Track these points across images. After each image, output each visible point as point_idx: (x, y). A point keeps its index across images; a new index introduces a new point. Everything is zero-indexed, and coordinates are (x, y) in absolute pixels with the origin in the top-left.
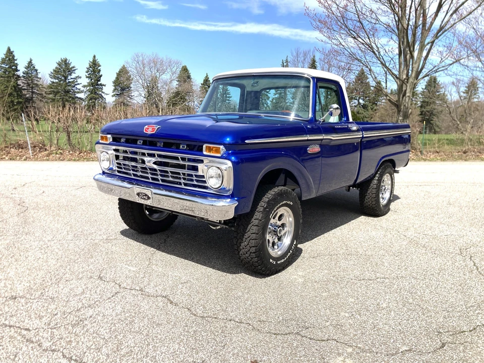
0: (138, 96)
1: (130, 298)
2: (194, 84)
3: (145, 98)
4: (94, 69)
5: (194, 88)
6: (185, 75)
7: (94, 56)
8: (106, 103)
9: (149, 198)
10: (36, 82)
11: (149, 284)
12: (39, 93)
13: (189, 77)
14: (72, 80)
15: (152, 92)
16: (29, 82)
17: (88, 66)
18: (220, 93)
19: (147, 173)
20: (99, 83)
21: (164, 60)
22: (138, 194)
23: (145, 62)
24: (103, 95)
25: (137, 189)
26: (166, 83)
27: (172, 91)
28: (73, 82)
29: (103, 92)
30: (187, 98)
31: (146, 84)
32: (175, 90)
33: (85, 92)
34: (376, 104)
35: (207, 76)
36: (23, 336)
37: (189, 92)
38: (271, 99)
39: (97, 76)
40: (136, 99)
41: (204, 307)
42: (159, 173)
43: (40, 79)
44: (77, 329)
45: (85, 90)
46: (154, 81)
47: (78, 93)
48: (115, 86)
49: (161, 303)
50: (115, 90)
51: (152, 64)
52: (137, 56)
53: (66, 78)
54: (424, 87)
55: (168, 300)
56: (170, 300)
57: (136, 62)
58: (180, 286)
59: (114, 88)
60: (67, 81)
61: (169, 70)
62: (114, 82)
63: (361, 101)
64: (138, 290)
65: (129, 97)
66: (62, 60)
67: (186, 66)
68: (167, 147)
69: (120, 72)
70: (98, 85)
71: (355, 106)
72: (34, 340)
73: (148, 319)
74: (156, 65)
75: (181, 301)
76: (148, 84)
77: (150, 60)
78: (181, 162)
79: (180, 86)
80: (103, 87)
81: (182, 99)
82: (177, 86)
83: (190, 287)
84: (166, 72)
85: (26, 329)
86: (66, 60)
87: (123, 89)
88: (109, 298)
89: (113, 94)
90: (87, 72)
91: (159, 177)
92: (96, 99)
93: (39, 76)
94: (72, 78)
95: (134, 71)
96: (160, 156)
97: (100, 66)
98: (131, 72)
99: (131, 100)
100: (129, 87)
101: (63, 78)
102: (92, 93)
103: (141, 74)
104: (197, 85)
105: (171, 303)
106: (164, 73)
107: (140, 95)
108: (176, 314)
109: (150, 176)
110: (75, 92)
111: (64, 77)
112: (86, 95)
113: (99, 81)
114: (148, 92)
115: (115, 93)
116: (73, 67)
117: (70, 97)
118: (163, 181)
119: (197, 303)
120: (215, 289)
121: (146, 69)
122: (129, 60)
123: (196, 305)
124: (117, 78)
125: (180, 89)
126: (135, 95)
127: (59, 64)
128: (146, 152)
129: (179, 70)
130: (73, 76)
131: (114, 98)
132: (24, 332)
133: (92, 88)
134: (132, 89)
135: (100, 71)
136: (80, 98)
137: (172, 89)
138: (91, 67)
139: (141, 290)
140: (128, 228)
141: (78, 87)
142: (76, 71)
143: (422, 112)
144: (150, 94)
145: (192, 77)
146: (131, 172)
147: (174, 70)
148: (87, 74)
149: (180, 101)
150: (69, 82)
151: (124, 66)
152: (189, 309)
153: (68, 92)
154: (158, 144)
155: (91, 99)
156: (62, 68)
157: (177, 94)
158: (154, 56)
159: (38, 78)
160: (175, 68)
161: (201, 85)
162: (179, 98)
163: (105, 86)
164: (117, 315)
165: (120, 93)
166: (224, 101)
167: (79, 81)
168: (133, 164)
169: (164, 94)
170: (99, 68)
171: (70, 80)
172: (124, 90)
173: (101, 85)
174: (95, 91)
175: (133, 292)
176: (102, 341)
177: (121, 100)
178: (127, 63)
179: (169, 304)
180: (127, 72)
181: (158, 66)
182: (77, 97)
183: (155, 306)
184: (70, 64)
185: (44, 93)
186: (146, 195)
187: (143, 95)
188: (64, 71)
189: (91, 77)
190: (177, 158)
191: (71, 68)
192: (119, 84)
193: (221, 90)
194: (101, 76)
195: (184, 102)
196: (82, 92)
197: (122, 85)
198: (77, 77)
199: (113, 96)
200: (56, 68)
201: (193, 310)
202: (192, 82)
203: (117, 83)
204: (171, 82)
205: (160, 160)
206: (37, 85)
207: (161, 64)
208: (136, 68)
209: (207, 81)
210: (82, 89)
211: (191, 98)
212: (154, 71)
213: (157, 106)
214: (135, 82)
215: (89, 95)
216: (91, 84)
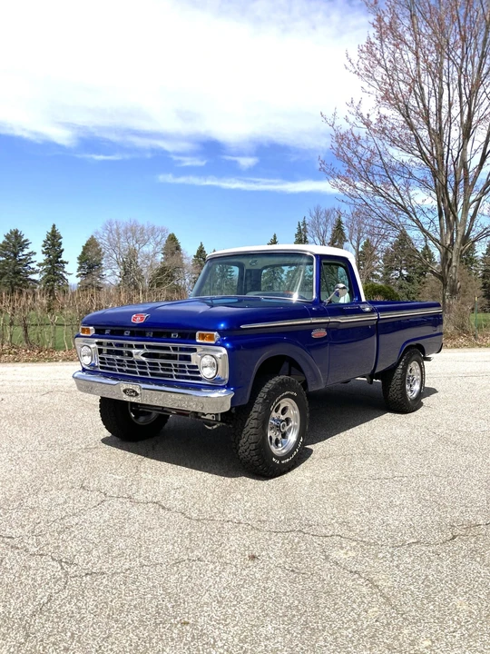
0: (111, 275)
2: (184, 257)
3: (120, 277)
4: (53, 243)
5: (185, 262)
6: (173, 246)
7: (54, 226)
8: (68, 286)
9: (137, 394)
13: (178, 248)
14: (24, 257)
15: (129, 269)
17: (45, 238)
19: (135, 367)
20: (59, 260)
21: (146, 228)
22: (125, 391)
23: (121, 231)
24: (64, 275)
25: (124, 385)
26: (147, 257)
27: (155, 267)
28: (25, 259)
29: (64, 272)
30: (176, 275)
31: (121, 260)
32: (160, 266)
33: (41, 272)
34: (424, 275)
35: (202, 245)
37: (179, 267)
38: (285, 273)
39: (57, 250)
40: (108, 279)
42: (148, 366)
45: (41, 270)
46: (133, 254)
47: (32, 273)
48: (80, 263)
49: (152, 509)
50: (80, 268)
51: (129, 234)
52: (110, 224)
53: (16, 255)
54: (485, 252)
56: (162, 506)
57: (108, 231)
59: (79, 265)
60: (18, 259)
61: (151, 240)
62: (79, 259)
63: (404, 272)
65: (99, 277)
66: (11, 233)
67: (173, 235)
68: (157, 337)
69: (87, 245)
70: (58, 262)
71: (397, 279)
72: (19, 546)
74: (134, 234)
75: (174, 506)
76: (125, 259)
77: (127, 228)
78: (173, 353)
79: (166, 259)
80: (65, 264)
81: (169, 276)
82: (163, 260)
84: (148, 243)
85: (9, 538)
86: (16, 232)
87: (91, 267)
88: (95, 507)
89: (78, 273)
90: (43, 246)
91: (149, 371)
92: (54, 281)
94: (23, 255)
95: (106, 243)
96: (149, 347)
97: (61, 238)
98: (101, 245)
99: (102, 281)
100: (99, 264)
101: (12, 255)
102: (49, 274)
103: (114, 246)
104: (188, 259)
105: (164, 508)
106: (145, 245)
107: (114, 273)
109: (137, 370)
110: (27, 273)
111: (13, 252)
112: (42, 276)
113: (60, 257)
114: (125, 269)
115: (80, 272)
116: (26, 241)
117: (21, 280)
118: (152, 374)
121: (122, 240)
122: (100, 230)
123: (190, 509)
124: (83, 253)
125: (167, 264)
126: (108, 274)
127: (8, 237)
128: (134, 343)
129: (164, 240)
130: (26, 251)
131: (79, 280)
133: (50, 266)
134: (103, 266)
135: (61, 243)
136: (34, 281)
137: (156, 264)
138: (48, 240)
140: (110, 434)
141: (32, 265)
142: (29, 246)
143: (485, 284)
144: (126, 272)
145: (182, 247)
146: (117, 367)
147: (158, 239)
148: (43, 249)
149: (166, 280)
150: (20, 260)
151: (92, 236)
153: (18, 273)
154: (148, 334)
155: (48, 281)
156: (11, 241)
157: (163, 270)
158: (132, 223)
160: (160, 237)
161: (193, 258)
162: (165, 276)
163: (67, 263)
165: (88, 273)
166: (223, 276)
167: (33, 258)
168: (118, 357)
169: (145, 271)
170: (60, 241)
171: (21, 258)
172: (93, 267)
173: (62, 262)
174: (54, 270)
175: (121, 500)
177: (88, 281)
178: (97, 233)
180: (97, 245)
181: (138, 236)
182: (30, 279)
183: (145, 512)
184: (21, 237)
186: (134, 391)
187: (118, 273)
188: (13, 245)
189: (49, 253)
190: (168, 349)
191: (23, 241)
192: (86, 260)
194: (63, 250)
195: (172, 280)
196: (37, 272)
197: (90, 261)
198: (30, 253)
199: (77, 276)
200: (4, 242)
201: (187, 513)
203: (83, 259)
204: (154, 255)
205: (148, 351)
207: (141, 233)
208: (109, 239)
209: (201, 252)
210: (37, 268)
211: (181, 275)
212: (132, 242)
213: (136, 287)
214: (107, 257)
215: (46, 276)
216: (49, 262)
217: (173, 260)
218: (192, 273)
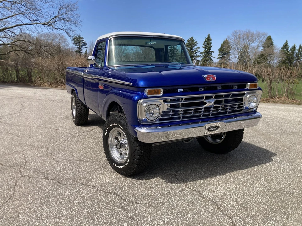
0: (234, 58)
1: (190, 197)
2: (275, 48)
3: (238, 59)
4: (208, 43)
5: (275, 51)
6: (269, 42)
7: (209, 35)
8: (213, 63)
10: (175, 52)
11: (206, 189)
12: (176, 59)
13: (272, 44)
14: (195, 50)
15: (243, 55)
16: (172, 52)
17: (204, 41)
18: (295, 54)
20: (210, 51)
21: (255, 34)
23: (241, 36)
24: (212, 58)
26: (254, 49)
27: (258, 54)
28: (195, 51)
29: (212, 56)
30: (269, 58)
31: (240, 50)
32: (260, 53)
33: (201, 57)
35: (287, 42)
36: (121, 203)
37: (271, 54)
39: (209, 46)
40: (232, 60)
41: (244, 220)
43: (178, 50)
44: (150, 209)
45: (201, 55)
46: (246, 47)
47: (197, 57)
48: (219, 52)
49: (210, 207)
50: (219, 54)
51: (245, 37)
52: (236, 32)
53: (191, 49)
55: (217, 205)
56: (218, 206)
57: (234, 36)
58: (229, 196)
59: (219, 53)
60: (192, 51)
61: (257, 40)
62: (219, 50)
64: (197, 192)
65: (228, 59)
66: (190, 39)
67: (270, 37)
69: (223, 43)
70: (209, 52)
73: (198, 216)
74: (248, 37)
75: (226, 209)
76: (242, 50)
77: (244, 34)
79: (264, 50)
80: (212, 53)
81: (264, 59)
82: (262, 50)
83: (236, 199)
84: (255, 42)
86: (192, 38)
87: (224, 54)
88: (177, 193)
89: (218, 57)
90: (203, 45)
92: (207, 61)
93: (177, 49)
94: (194, 49)
95: (233, 42)
97: (211, 40)
98: (230, 43)
99: (229, 61)
100: (228, 52)
102: (205, 57)
103: (237, 43)
104: (277, 49)
105: (218, 208)
106: (253, 42)
107: (235, 57)
108: (219, 219)
110: (195, 57)
111: (190, 48)
112: (202, 58)
113: (210, 49)
114: (241, 55)
115: (219, 57)
116: (196, 42)
119: (239, 214)
120: (257, 207)
121: (241, 40)
122: (230, 35)
123: (237, 216)
124: (221, 47)
125: (264, 52)
126: (232, 58)
127: (188, 41)
129: (264, 40)
130: (196, 47)
131: (218, 60)
132: (122, 201)
133: (205, 54)
134: (230, 53)
135: (211, 43)
136: (198, 60)
137: (258, 52)
138: (206, 41)
139: (199, 192)
141: (198, 54)
142: (197, 45)
144: (242, 56)
145: (274, 43)
147: (261, 39)
148: (203, 46)
149: (263, 61)
150: (193, 51)
151: (226, 39)
152: (230, 218)
153: (192, 57)
155: (204, 61)
156: (190, 43)
157: (262, 55)
158: (247, 31)
159: (176, 50)
160: (262, 38)
161: (281, 49)
162: (262, 58)
163: (213, 52)
164: (178, 207)
165: (223, 57)
166: (298, 59)
167: (199, 50)
169: (252, 56)
170: (211, 42)
171: (193, 50)
172: (225, 55)
174: (207, 55)
175: (194, 192)
176: (162, 223)
177: (223, 61)
178: (229, 37)
179: (216, 210)
180: (228, 43)
181: (250, 38)
183: (205, 207)
184: (194, 40)
185: (178, 58)
187: (237, 57)
188: (191, 45)
189: (205, 48)
191: (195, 43)
192: (223, 51)
193: (297, 52)
194: (212, 46)
195: (266, 61)
196: (200, 56)
197: (224, 51)
198: (197, 48)
199: (218, 59)
200: (187, 43)
201: (234, 220)
202: (274, 47)
203: (221, 50)
204: (258, 48)
206: (175, 54)
207: (251, 37)
208: (234, 40)
209: (286, 46)
210: (200, 55)
211: (272, 58)
212: (246, 41)
213: (246, 64)
214: (233, 49)
215: (204, 58)
216: (205, 52)
217: (268, 51)
218: (279, 58)
